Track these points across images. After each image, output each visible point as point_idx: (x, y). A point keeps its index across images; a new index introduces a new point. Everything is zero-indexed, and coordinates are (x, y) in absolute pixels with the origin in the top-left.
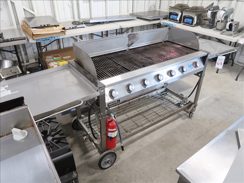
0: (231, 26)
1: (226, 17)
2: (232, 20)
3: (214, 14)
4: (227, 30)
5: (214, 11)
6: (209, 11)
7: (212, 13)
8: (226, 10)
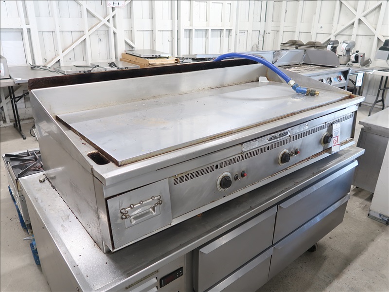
0: (357, 57)
1: (348, 51)
2: (357, 52)
3: (334, 49)
4: (353, 62)
5: (334, 45)
6: (328, 46)
7: (332, 47)
8: (348, 43)
